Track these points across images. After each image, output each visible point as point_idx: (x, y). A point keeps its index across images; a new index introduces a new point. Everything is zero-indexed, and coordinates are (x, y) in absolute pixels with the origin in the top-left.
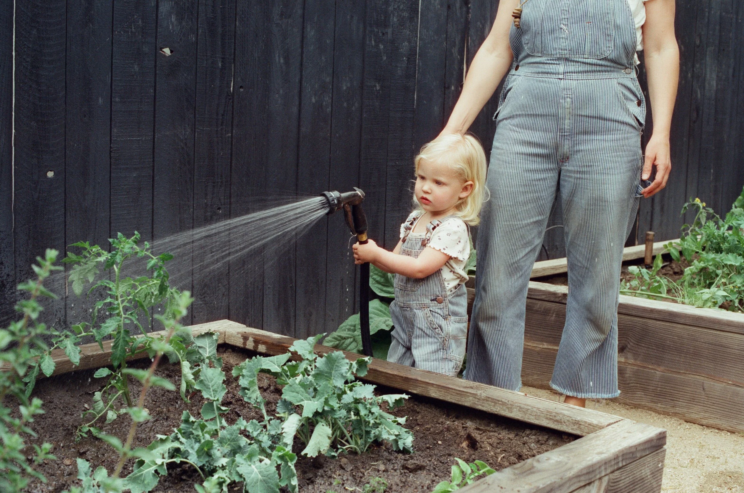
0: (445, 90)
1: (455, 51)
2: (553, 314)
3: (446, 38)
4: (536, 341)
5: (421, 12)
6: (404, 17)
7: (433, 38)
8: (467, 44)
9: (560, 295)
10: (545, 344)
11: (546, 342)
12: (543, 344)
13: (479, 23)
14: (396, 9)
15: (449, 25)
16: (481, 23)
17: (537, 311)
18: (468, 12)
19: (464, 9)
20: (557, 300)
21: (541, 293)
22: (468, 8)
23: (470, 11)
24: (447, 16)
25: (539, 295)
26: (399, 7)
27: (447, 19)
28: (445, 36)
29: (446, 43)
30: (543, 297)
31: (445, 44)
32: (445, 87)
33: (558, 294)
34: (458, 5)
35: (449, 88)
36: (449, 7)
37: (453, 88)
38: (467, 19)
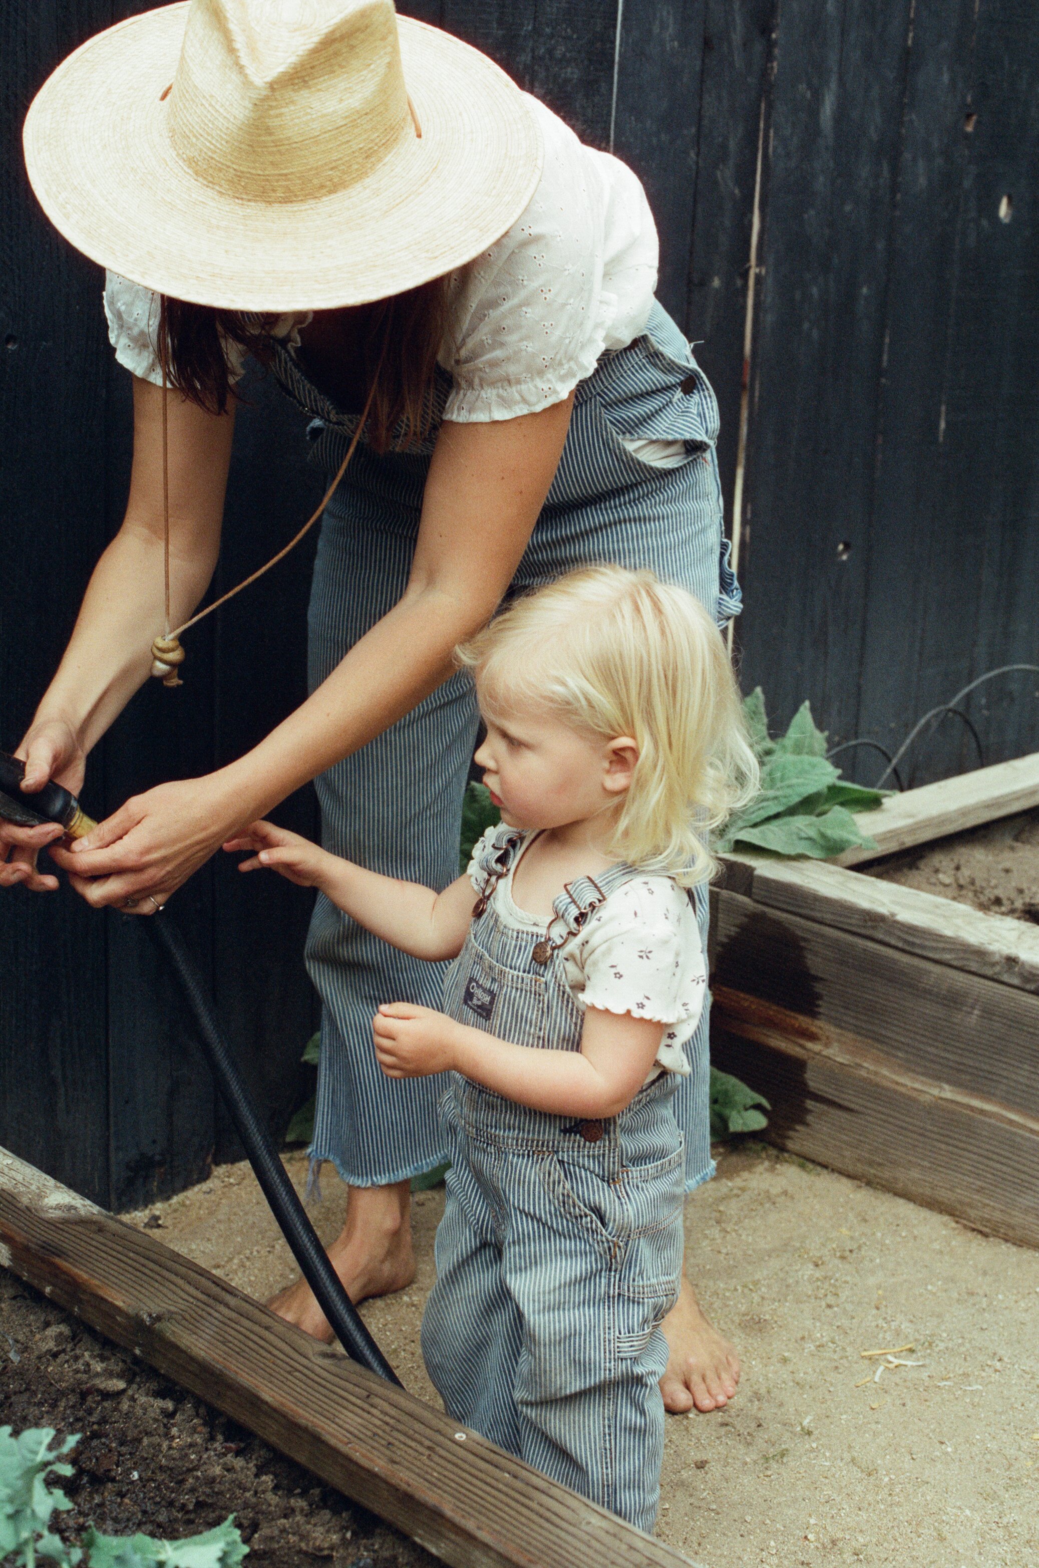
0: (690, 291)
1: (726, 175)
2: (973, 1008)
3: (698, 140)
4: (923, 1074)
5: (620, 64)
6: (567, 81)
7: (654, 141)
8: (766, 148)
9: (997, 958)
10: (946, 1086)
11: (949, 1082)
12: (941, 1088)
13: (802, 87)
14: (542, 58)
15: (707, 99)
16: (810, 86)
17: (926, 991)
18: (769, 56)
19: (758, 47)
20: (989, 972)
21: (941, 945)
22: (770, 45)
23: (776, 51)
24: (702, 71)
25: (934, 949)
26: (550, 52)
27: (702, 81)
28: (693, 130)
29: (698, 154)
30: (947, 957)
31: (693, 154)
32: (690, 282)
33: (992, 954)
34: (737, 37)
35: (704, 283)
36: (707, 44)
37: (716, 283)
38: (765, 73)
